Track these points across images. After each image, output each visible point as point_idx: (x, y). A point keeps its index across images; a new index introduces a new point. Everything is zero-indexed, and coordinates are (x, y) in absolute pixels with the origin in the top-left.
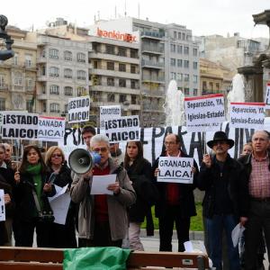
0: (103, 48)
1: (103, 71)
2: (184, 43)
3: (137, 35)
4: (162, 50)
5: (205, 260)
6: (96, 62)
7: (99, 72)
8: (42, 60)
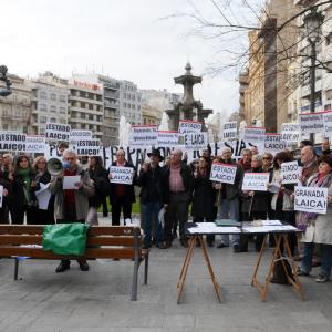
0: (78, 93)
1: (77, 108)
2: (132, 93)
3: (101, 86)
4: (118, 97)
5: (138, 229)
6: (73, 103)
7: (75, 109)
8: (35, 99)
